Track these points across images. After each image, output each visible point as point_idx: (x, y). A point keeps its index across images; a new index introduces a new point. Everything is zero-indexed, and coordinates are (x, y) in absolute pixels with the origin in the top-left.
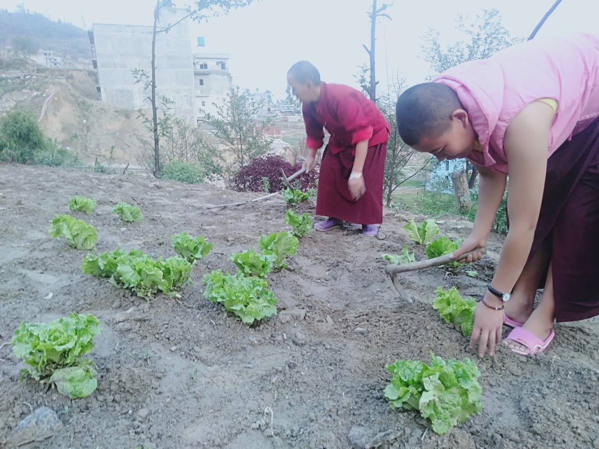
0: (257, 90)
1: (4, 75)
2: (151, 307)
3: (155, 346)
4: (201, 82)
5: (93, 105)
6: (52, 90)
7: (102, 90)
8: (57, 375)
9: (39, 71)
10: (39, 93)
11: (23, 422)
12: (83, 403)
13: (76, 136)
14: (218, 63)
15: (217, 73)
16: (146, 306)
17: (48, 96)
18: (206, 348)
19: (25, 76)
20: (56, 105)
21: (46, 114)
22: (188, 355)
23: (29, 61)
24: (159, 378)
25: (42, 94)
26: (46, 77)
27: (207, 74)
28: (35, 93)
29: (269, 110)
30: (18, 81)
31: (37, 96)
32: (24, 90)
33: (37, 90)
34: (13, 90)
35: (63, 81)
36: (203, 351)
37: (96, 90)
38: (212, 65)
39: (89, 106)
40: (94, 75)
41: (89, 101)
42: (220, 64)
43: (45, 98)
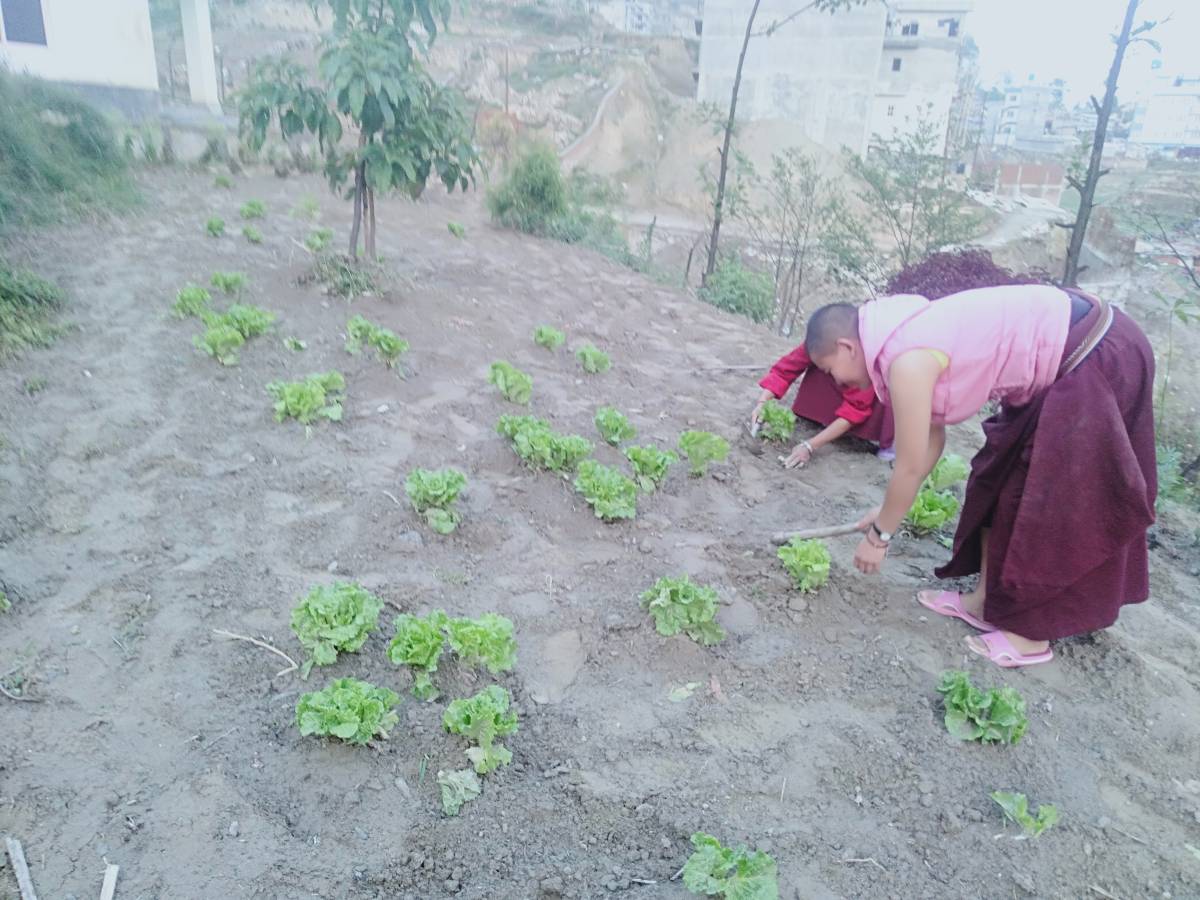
0: (1032, 77)
1: (552, 47)
2: (536, 481)
3: (517, 515)
4: (897, 65)
5: (679, 107)
6: (619, 76)
7: (701, 78)
8: (429, 512)
9: (607, 38)
10: (598, 82)
11: (401, 537)
12: (441, 537)
13: (641, 165)
14: (941, 23)
15: (935, 44)
16: (531, 479)
17: (610, 88)
18: (557, 529)
19: (582, 50)
20: (621, 105)
21: (602, 122)
22: (540, 531)
23: (595, 20)
24: (504, 540)
25: (602, 84)
26: (614, 52)
27: (912, 47)
28: (592, 82)
29: (1049, 125)
30: (571, 57)
31: (595, 88)
32: (577, 76)
33: (597, 76)
34: (560, 74)
35: (641, 60)
36: (554, 531)
37: (692, 77)
38: (929, 27)
39: (673, 109)
40: (693, 46)
41: (675, 99)
42: (947, 26)
43: (606, 91)
